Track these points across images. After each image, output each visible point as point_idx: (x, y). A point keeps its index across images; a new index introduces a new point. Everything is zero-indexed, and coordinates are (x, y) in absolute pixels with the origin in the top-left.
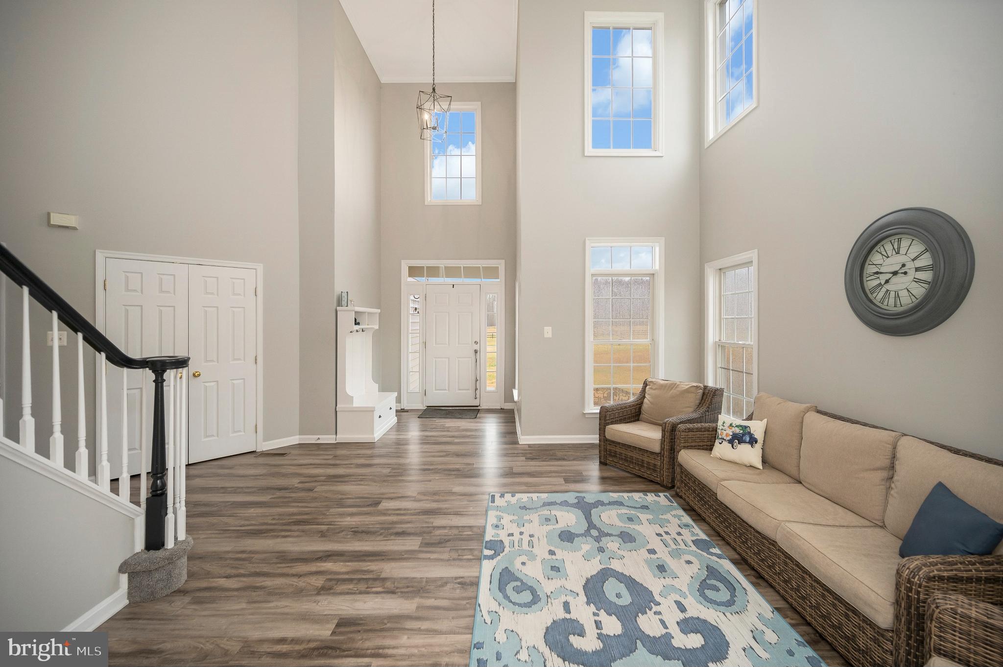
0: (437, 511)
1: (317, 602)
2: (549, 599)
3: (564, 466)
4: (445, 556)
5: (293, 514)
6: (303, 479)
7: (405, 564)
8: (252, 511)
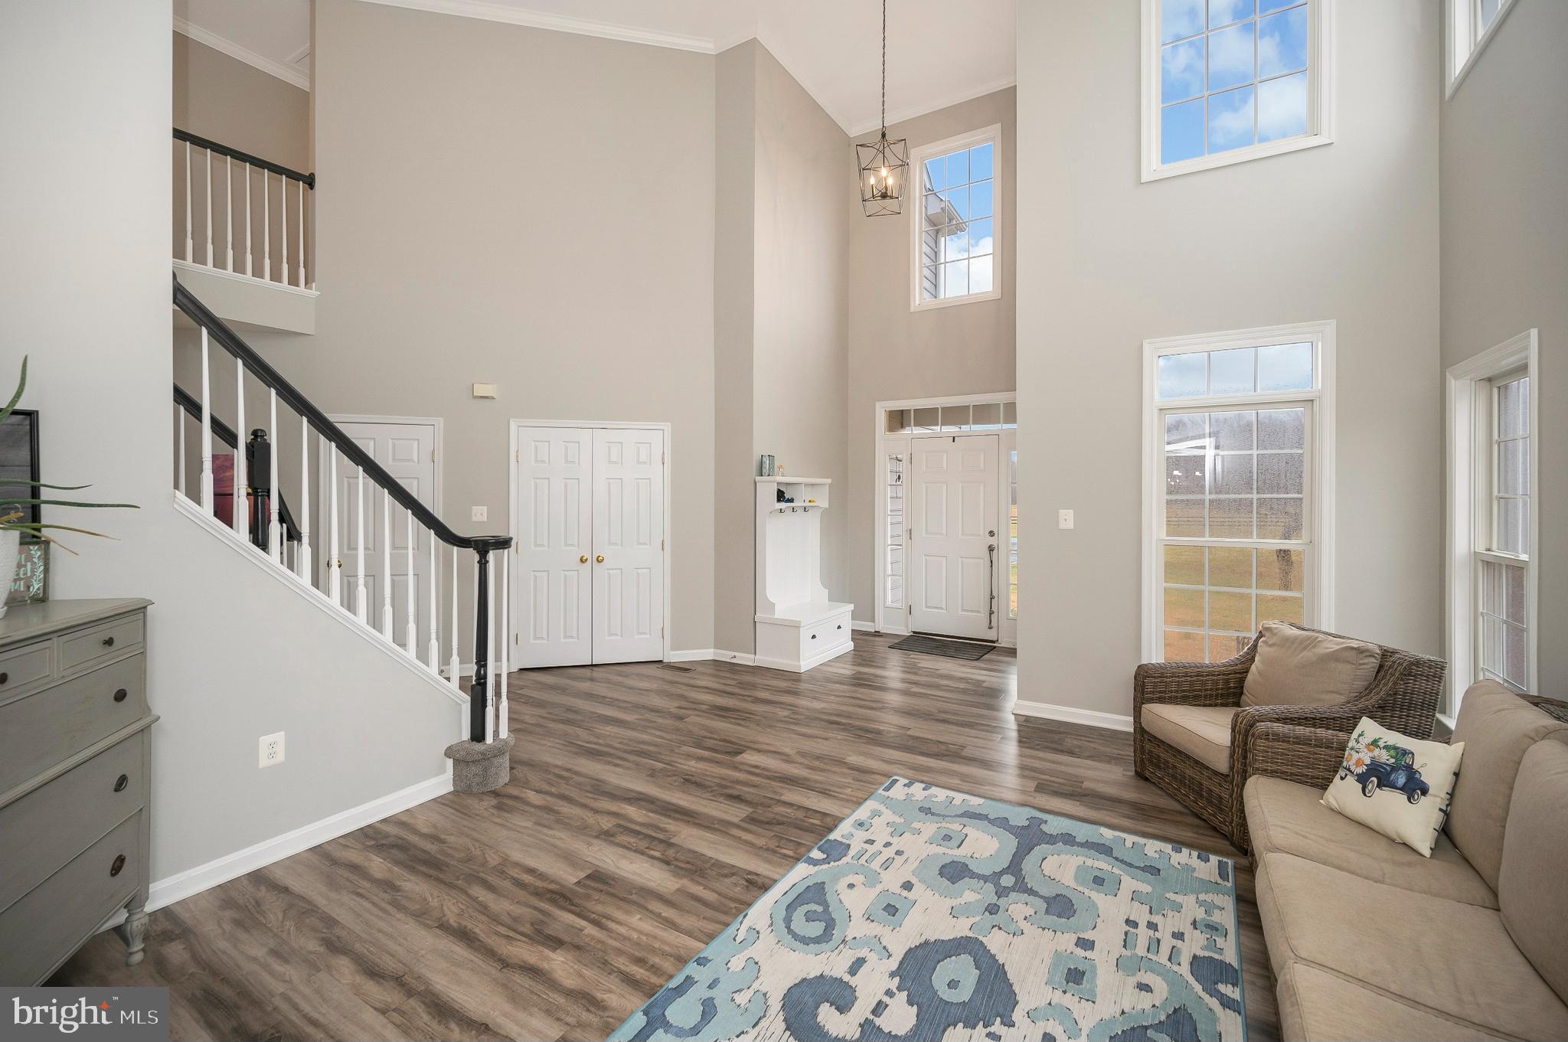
0: (800, 782)
1: (589, 844)
2: (842, 946)
3: (1061, 763)
4: (760, 842)
5: (643, 742)
6: (684, 704)
7: (708, 835)
8: (609, 729)
